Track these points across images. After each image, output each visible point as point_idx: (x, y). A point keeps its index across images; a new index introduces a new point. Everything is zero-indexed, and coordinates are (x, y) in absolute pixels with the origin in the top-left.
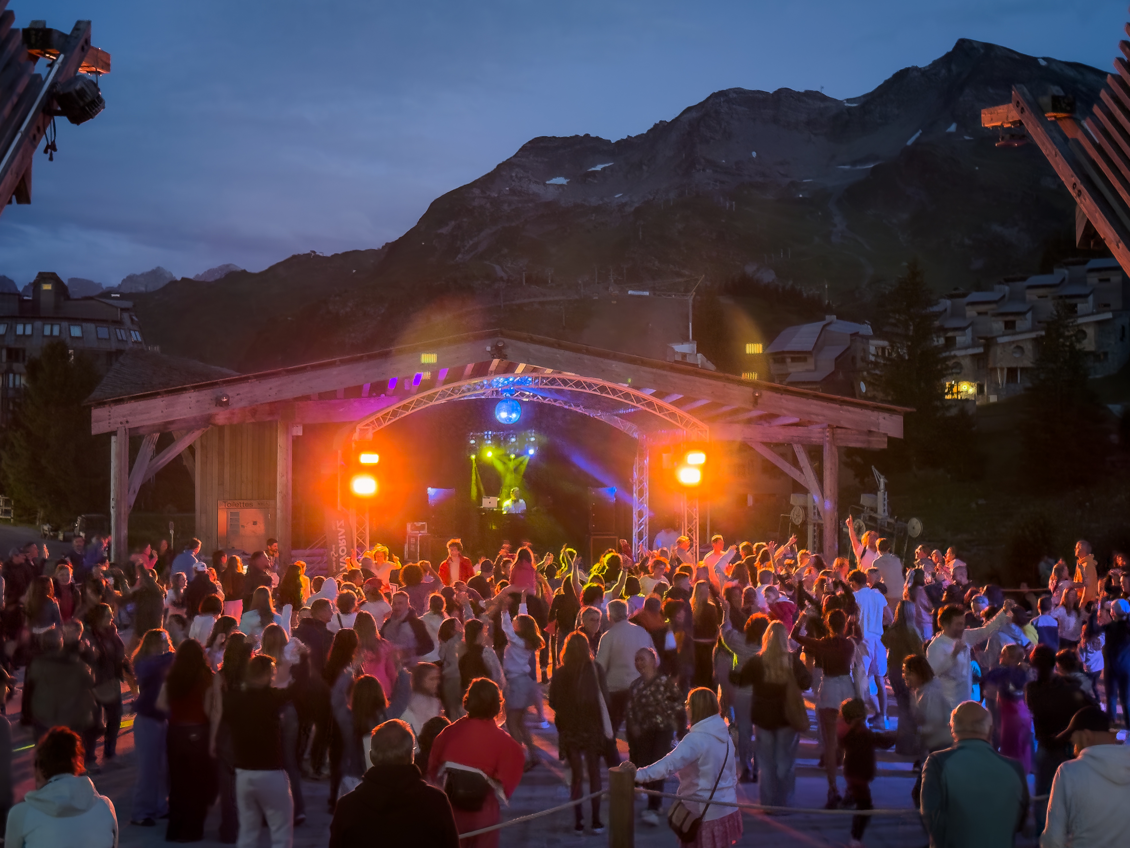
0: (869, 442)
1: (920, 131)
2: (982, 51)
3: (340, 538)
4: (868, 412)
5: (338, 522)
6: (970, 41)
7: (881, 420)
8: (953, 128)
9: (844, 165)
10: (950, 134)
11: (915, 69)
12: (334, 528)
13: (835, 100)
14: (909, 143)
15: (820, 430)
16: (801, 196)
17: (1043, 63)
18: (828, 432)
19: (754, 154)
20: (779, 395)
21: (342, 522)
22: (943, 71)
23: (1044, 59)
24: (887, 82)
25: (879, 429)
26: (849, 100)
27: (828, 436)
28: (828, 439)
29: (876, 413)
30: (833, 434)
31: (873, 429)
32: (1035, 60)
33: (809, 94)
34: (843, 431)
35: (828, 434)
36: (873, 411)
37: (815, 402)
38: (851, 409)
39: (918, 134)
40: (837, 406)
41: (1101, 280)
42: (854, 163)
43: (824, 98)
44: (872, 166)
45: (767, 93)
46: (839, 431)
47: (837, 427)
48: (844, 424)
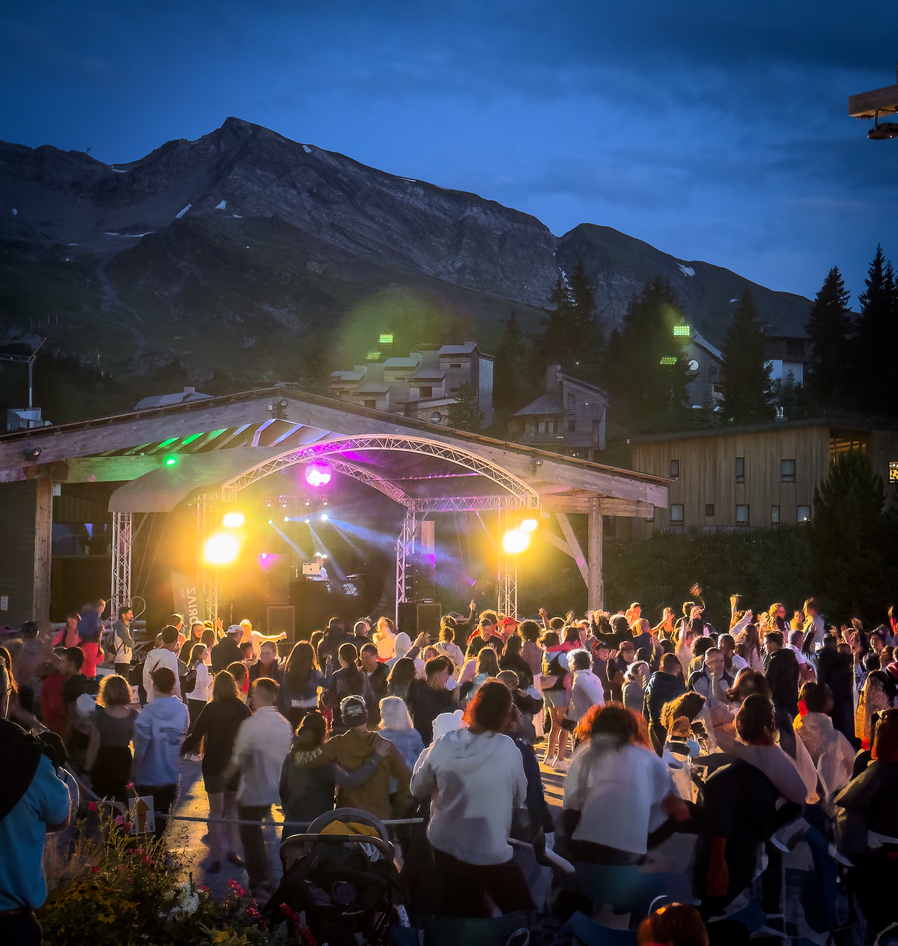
0: (637, 511)
1: (190, 206)
2: (250, 132)
3: (190, 607)
4: (637, 483)
5: (188, 589)
6: (239, 120)
7: (648, 491)
8: (222, 205)
9: (112, 232)
10: (220, 210)
11: (185, 142)
12: (183, 596)
13: (103, 165)
14: (179, 215)
15: (587, 499)
16: (67, 260)
17: (308, 150)
18: (595, 501)
19: (15, 211)
20: (555, 464)
21: (194, 589)
22: (213, 147)
23: (309, 146)
24: (156, 152)
25: (647, 499)
26: (116, 166)
27: (594, 506)
28: (594, 508)
29: (644, 484)
30: (600, 504)
31: (641, 499)
32: (300, 146)
33: (73, 154)
34: (611, 500)
35: (594, 503)
36: (641, 482)
37: (589, 471)
38: (622, 479)
39: (187, 208)
40: (610, 476)
41: (453, 366)
42: (123, 231)
43: (91, 161)
44: (142, 235)
45: (30, 149)
46: (606, 500)
47: (608, 497)
48: (615, 494)
